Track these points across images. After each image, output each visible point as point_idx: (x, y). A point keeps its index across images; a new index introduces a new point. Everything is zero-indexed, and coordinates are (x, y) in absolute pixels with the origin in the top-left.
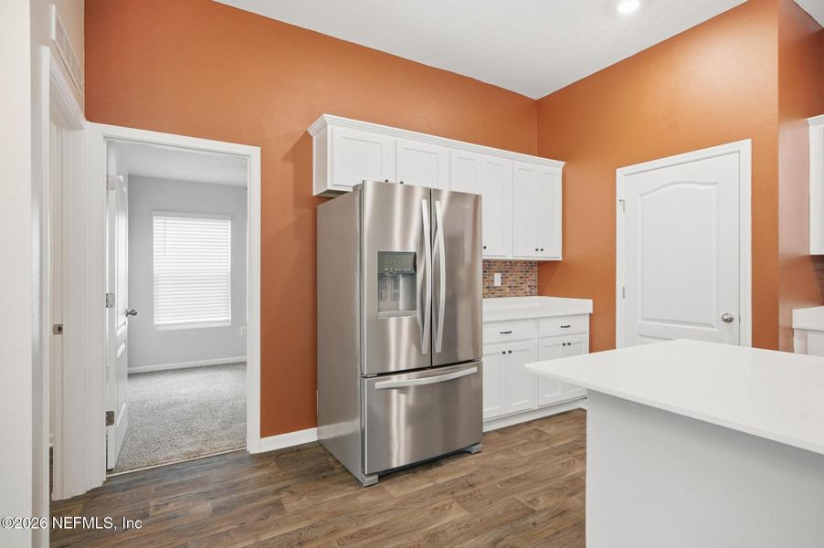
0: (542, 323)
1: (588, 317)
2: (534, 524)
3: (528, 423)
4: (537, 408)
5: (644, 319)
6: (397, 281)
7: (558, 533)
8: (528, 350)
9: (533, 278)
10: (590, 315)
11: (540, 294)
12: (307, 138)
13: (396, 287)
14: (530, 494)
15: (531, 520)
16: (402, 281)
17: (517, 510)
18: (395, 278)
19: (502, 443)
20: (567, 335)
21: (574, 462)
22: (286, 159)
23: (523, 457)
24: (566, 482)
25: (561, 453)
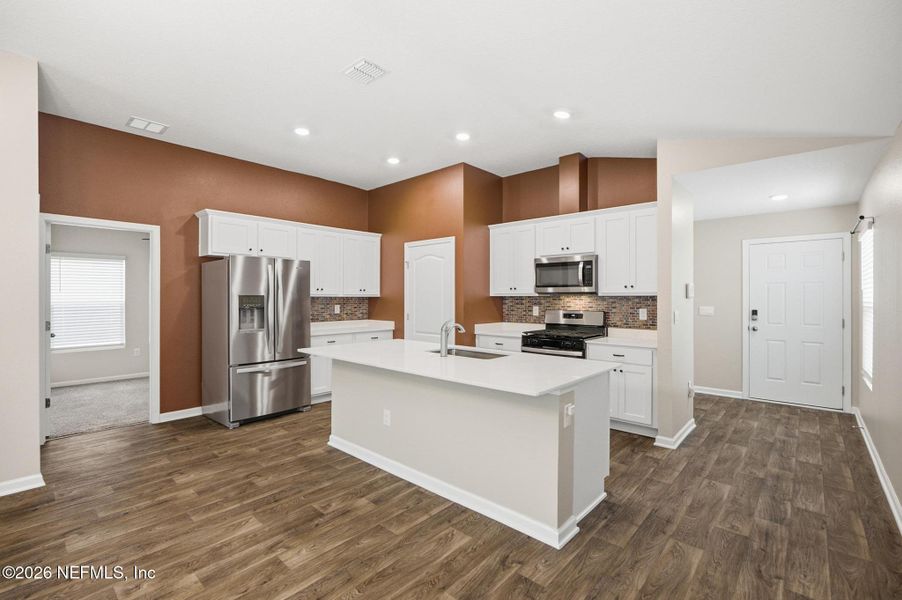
6: (252, 312)
9: (365, 308)
11: (369, 318)
12: (195, 220)
13: (252, 315)
16: (256, 312)
18: (252, 310)
22: (179, 233)
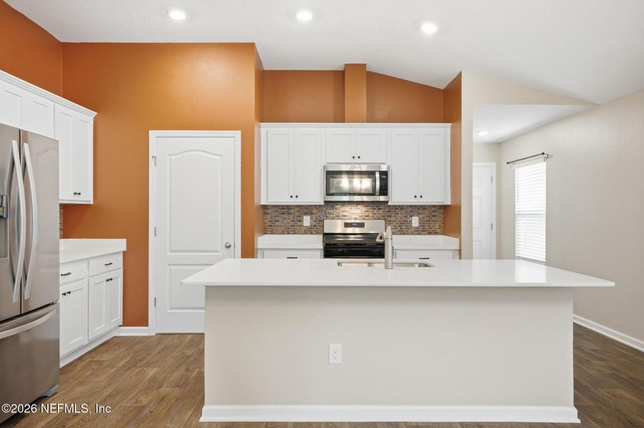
0: (92, 262)
1: (122, 254)
2: (150, 412)
3: (80, 359)
4: (87, 342)
5: (172, 251)
7: (170, 409)
8: (81, 289)
9: (61, 221)
10: (124, 252)
11: (66, 237)
14: (131, 399)
15: (146, 411)
17: (131, 411)
19: (71, 380)
20: (109, 271)
21: (144, 370)
23: (101, 381)
24: (150, 382)
25: (130, 368)
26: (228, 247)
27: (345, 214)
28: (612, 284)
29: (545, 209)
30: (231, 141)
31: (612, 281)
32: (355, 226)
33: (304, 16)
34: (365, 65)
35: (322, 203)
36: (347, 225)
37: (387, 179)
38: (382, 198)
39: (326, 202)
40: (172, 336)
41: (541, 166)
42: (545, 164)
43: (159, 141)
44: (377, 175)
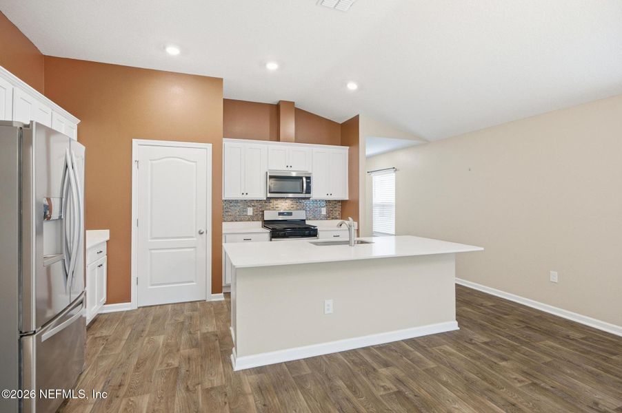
1: (105, 243)
2: (187, 371)
5: (153, 238)
7: (202, 366)
10: (107, 242)
14: (161, 364)
17: (169, 373)
20: (100, 259)
21: (152, 339)
23: (119, 354)
24: (166, 347)
25: (137, 339)
26: (201, 233)
27: (277, 206)
28: (482, 249)
29: (394, 202)
30: (203, 152)
31: (481, 246)
32: (285, 215)
33: (272, 66)
34: (294, 103)
35: (265, 199)
36: (280, 214)
37: (310, 182)
38: (307, 195)
39: (268, 198)
40: (153, 308)
41: (392, 176)
42: (394, 174)
43: (139, 147)
44: (304, 179)
